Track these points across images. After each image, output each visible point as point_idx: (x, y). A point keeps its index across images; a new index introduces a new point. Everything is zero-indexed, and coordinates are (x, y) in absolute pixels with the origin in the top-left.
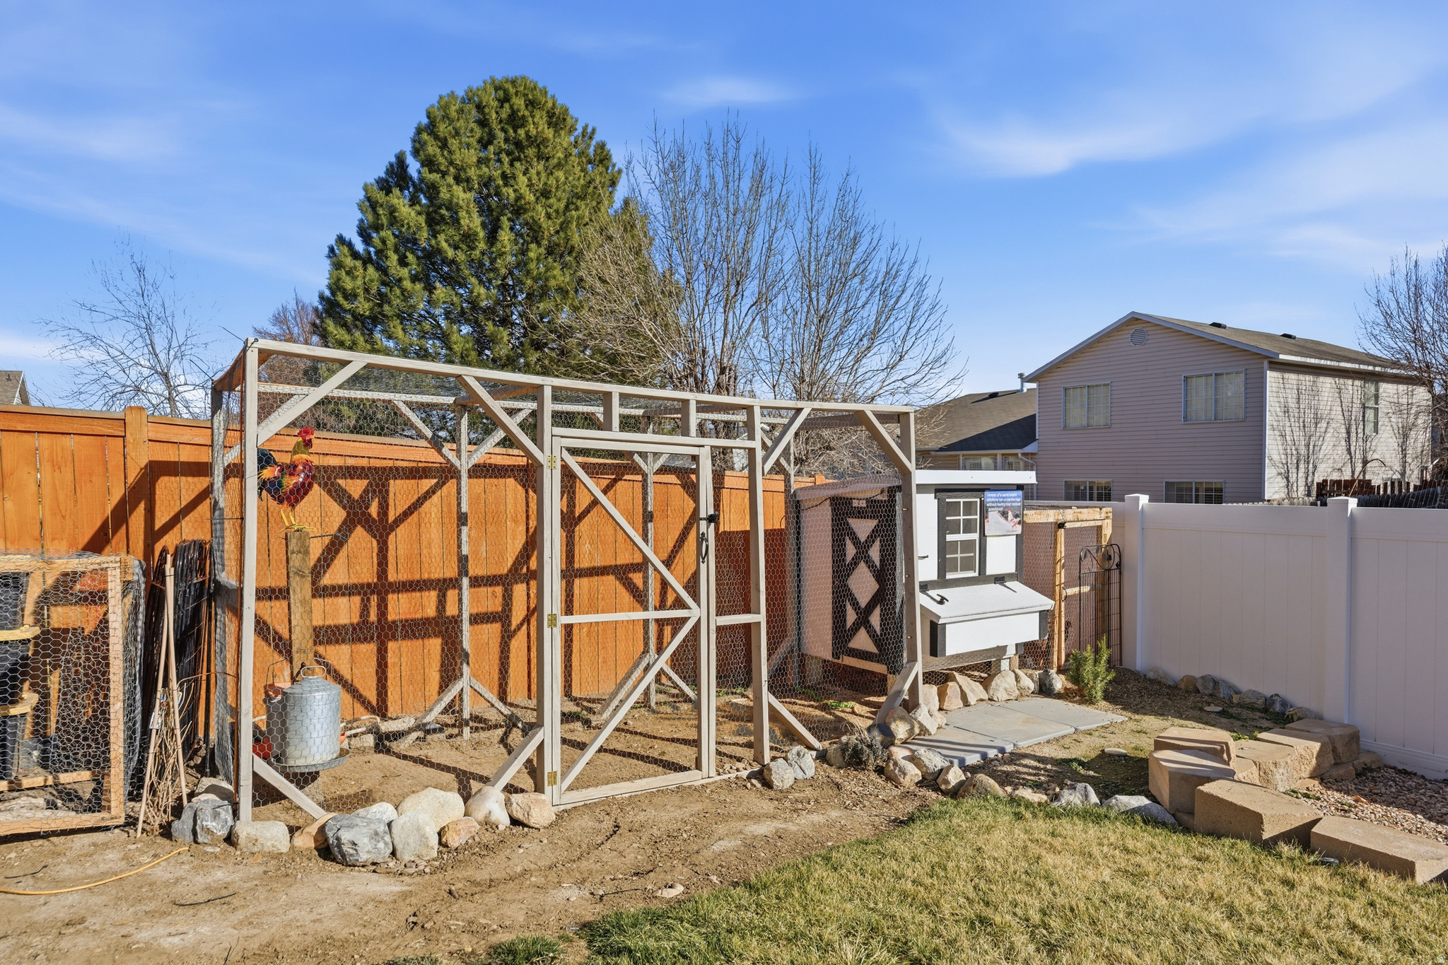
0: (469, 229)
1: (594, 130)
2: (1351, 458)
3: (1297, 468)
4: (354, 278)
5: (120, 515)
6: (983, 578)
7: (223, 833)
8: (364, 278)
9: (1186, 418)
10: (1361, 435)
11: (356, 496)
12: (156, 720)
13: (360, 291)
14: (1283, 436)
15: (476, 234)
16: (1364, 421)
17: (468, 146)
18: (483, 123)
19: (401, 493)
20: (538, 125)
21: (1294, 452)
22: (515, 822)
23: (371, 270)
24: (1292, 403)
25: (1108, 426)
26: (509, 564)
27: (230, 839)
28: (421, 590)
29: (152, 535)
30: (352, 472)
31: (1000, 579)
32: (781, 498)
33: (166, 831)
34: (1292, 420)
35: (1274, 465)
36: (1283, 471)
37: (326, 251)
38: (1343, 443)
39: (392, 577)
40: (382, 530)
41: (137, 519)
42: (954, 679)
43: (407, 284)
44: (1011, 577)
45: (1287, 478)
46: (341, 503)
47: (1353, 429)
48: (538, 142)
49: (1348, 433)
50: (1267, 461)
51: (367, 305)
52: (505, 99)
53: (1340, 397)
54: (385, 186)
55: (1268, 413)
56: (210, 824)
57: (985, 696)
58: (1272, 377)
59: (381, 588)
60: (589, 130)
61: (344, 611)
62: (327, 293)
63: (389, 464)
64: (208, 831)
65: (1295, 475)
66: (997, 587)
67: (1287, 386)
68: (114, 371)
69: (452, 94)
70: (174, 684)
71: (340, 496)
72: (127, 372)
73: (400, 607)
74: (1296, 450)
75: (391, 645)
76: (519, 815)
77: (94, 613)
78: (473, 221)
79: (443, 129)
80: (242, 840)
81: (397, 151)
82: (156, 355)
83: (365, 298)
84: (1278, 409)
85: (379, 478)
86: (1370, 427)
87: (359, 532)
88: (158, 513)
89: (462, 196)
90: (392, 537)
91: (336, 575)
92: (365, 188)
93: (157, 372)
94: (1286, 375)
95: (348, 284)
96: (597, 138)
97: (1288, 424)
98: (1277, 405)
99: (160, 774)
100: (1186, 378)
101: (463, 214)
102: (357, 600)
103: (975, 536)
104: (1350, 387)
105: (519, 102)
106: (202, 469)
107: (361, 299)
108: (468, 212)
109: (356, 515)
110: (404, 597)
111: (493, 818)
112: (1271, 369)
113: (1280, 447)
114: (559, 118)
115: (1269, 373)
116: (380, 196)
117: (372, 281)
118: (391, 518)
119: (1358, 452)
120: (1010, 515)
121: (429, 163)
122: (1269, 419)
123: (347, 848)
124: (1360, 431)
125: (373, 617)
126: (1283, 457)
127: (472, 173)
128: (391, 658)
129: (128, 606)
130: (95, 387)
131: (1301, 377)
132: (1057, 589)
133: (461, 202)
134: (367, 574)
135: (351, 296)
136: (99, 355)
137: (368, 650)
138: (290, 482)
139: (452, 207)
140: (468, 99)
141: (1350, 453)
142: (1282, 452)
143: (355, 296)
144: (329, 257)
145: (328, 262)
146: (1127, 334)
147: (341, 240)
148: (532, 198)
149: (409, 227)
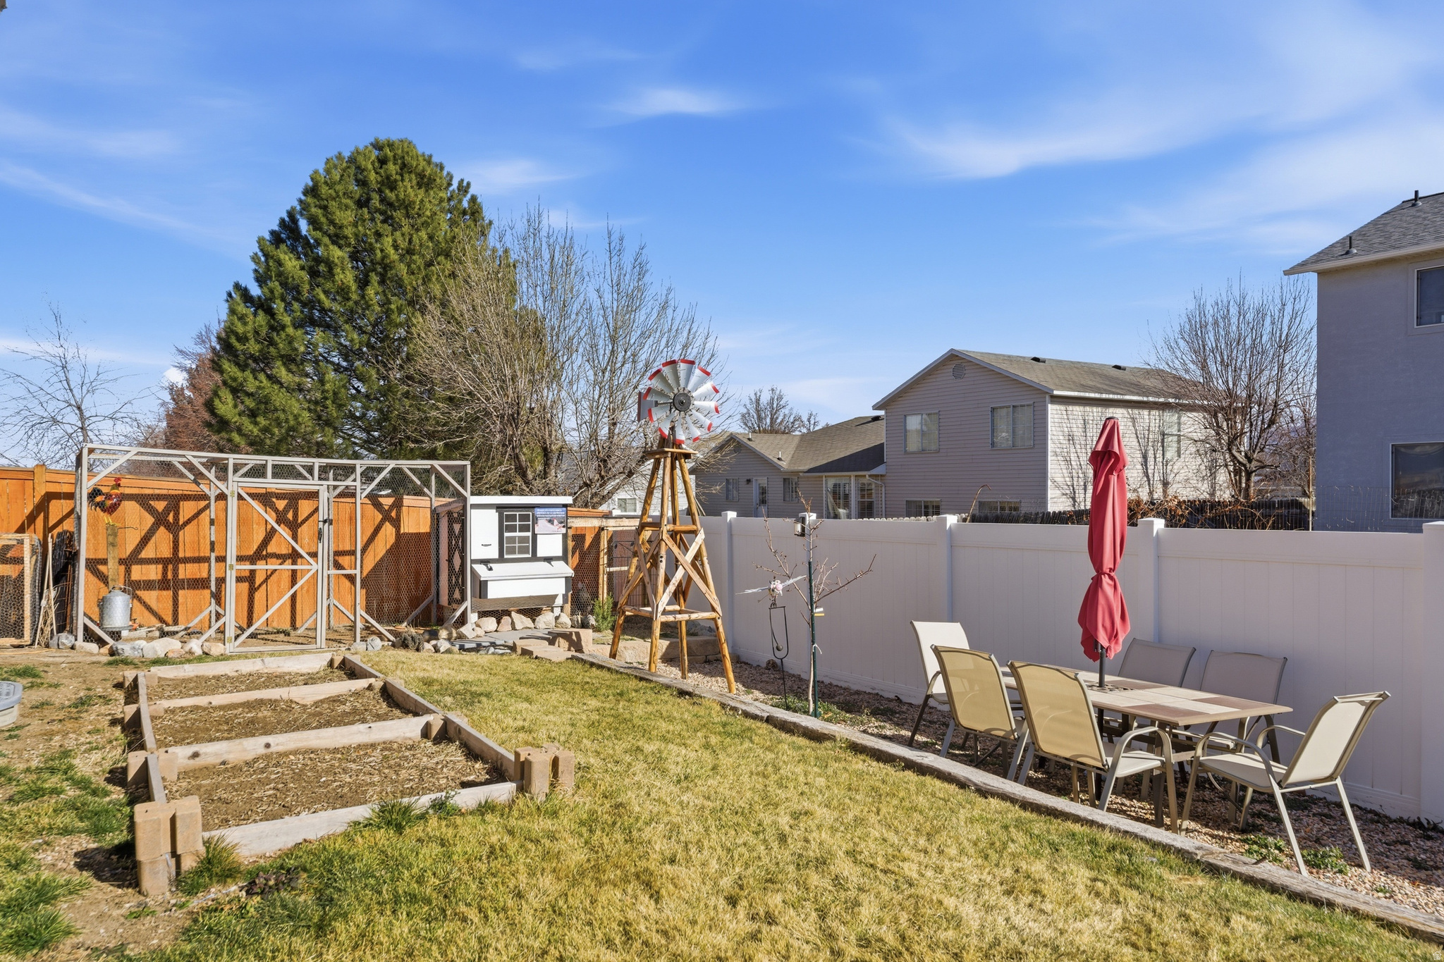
0: (343, 283)
1: (469, 184)
2: (1149, 480)
3: (1085, 489)
4: (245, 324)
5: (31, 518)
6: (535, 558)
7: (70, 645)
8: (254, 322)
9: (993, 444)
10: (1159, 459)
11: (160, 510)
12: (44, 602)
13: (250, 335)
14: (1068, 461)
15: (349, 287)
16: (1163, 446)
17: (347, 207)
18: (363, 183)
19: (187, 509)
20: (408, 189)
21: (1081, 475)
22: (204, 653)
23: (261, 315)
24: (1078, 432)
25: (938, 451)
26: (255, 547)
27: (73, 648)
28: (199, 562)
29: (47, 530)
30: (159, 497)
31: (549, 560)
32: (429, 510)
33: (47, 646)
34: (1078, 446)
35: (1058, 487)
36: (1068, 492)
37: (225, 296)
38: (1139, 467)
39: (181, 555)
40: (175, 528)
41: (40, 521)
42: (509, 615)
43: (290, 330)
44: (557, 558)
45: (1074, 499)
46: (152, 515)
47: (1151, 454)
48: (406, 206)
49: (1145, 457)
50: (1049, 483)
51: (257, 347)
52: (383, 161)
53: (1134, 426)
54: (276, 239)
55: (1050, 442)
56: (64, 641)
57: (532, 625)
58: (1053, 411)
59: (174, 560)
60: (465, 184)
61: (154, 572)
62: (223, 335)
63: (180, 492)
64: (64, 644)
65: (1082, 496)
66: (546, 564)
67: (1071, 417)
68: (33, 404)
69: (339, 157)
70: (51, 587)
71: (151, 510)
72: (45, 405)
73: (186, 571)
74: (1084, 473)
75: (181, 592)
76: (206, 651)
77: (18, 568)
78: (346, 276)
79: (324, 190)
80: (77, 647)
81: (289, 208)
82: (71, 390)
83: (256, 340)
84: (1061, 438)
85: (175, 501)
86: (1170, 454)
87: (162, 529)
88: (50, 519)
89: (337, 253)
90: (181, 533)
91: (148, 553)
92: (260, 241)
93: (70, 405)
94: (1070, 408)
95: (240, 329)
96: (472, 191)
97: (1073, 450)
98: (1061, 433)
99: (45, 624)
100: (993, 409)
101: (338, 270)
102: (160, 567)
103: (529, 534)
104: (1147, 417)
105: (392, 168)
106: (70, 496)
107: (252, 341)
108: (343, 270)
109: (160, 520)
110: (189, 566)
111: (193, 650)
112: (1052, 402)
113: (1065, 471)
114: (430, 178)
115: (1050, 406)
116: (271, 249)
117: (261, 326)
118: (181, 523)
119: (1156, 475)
120: (556, 522)
121: (313, 221)
122: (1051, 446)
123: (120, 651)
124: (1159, 455)
125: (170, 576)
126: (1068, 479)
127: (349, 231)
128: (181, 599)
129: (33, 562)
130: (18, 418)
131: (1088, 409)
132: (601, 567)
133: (336, 260)
134: (166, 552)
135: (243, 339)
136: (21, 392)
137: (168, 594)
138: (109, 503)
139: (330, 266)
140: (352, 160)
141: (1148, 477)
142: (1066, 475)
143: (247, 339)
144: (227, 301)
145: (226, 305)
146: (949, 369)
147: (237, 286)
148: (396, 257)
149: (294, 279)
